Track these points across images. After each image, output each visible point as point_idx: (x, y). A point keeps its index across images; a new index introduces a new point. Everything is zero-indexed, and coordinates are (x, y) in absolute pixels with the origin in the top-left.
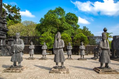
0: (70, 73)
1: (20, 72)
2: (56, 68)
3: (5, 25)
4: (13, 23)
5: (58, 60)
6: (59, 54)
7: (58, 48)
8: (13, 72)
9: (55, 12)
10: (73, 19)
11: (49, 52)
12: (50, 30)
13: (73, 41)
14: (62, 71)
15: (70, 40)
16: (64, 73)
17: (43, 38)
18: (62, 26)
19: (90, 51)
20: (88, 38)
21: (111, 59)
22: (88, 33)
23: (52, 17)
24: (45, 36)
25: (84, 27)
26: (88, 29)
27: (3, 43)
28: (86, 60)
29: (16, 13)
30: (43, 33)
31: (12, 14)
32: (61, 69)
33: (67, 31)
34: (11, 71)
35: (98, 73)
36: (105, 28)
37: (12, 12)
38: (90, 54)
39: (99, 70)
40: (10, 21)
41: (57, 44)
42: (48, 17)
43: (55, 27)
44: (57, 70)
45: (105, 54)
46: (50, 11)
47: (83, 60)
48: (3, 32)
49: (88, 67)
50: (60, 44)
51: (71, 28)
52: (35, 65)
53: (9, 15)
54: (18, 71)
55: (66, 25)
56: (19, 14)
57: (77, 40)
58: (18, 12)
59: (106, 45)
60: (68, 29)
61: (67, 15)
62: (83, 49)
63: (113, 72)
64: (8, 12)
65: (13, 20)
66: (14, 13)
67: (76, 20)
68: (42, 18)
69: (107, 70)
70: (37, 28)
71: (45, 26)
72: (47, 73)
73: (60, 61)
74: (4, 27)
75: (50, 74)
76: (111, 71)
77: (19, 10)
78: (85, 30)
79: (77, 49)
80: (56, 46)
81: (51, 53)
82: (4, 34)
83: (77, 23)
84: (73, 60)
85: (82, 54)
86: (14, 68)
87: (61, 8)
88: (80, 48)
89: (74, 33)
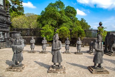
0: (66, 73)
1: (21, 71)
2: (54, 68)
3: (9, 18)
4: (16, 15)
5: (56, 60)
6: (56, 55)
7: (56, 49)
8: (15, 71)
9: (55, 5)
10: (72, 12)
11: (49, 44)
12: (50, 23)
13: (71, 34)
14: (59, 71)
15: (69, 33)
16: (61, 73)
17: (43, 31)
18: (62, 19)
19: (86, 43)
20: (85, 31)
21: (104, 53)
22: (85, 24)
23: (52, 10)
24: (45, 29)
25: (82, 19)
26: (85, 21)
27: (7, 36)
28: (82, 54)
29: (19, 5)
30: (43, 25)
31: (15, 6)
32: (58, 69)
33: (66, 24)
34: (12, 70)
35: (92, 73)
36: (100, 22)
37: (15, 4)
38: (86, 46)
39: (93, 70)
40: (14, 12)
41: (55, 45)
42: (48, 11)
43: (55, 19)
44: (55, 70)
45: (99, 55)
46: (51, 4)
47: (79, 54)
48: (7, 25)
49: (83, 65)
50: (57, 45)
51: (70, 21)
52: (35, 62)
53: (13, 7)
54: (19, 70)
55: (65, 18)
56: (22, 6)
57: (75, 33)
58: (21, 4)
59: (100, 47)
60: (67, 22)
61: (66, 8)
62: (80, 44)
63: (104, 72)
64: (11, 4)
65: (16, 11)
66: (17, 5)
67: (75, 13)
68: (43, 11)
69: (99, 70)
70: (38, 20)
71: (45, 18)
72: (46, 72)
73: (58, 62)
74: (8, 21)
75: (48, 73)
76: (103, 71)
77: (22, 2)
78: (82, 22)
79: (74, 41)
80: (54, 47)
81: (51, 45)
82: (8, 26)
83: (75, 16)
84: (70, 54)
85: (79, 48)
86: (15, 67)
87: (61, 1)
88: (77, 42)
89: (72, 25)
